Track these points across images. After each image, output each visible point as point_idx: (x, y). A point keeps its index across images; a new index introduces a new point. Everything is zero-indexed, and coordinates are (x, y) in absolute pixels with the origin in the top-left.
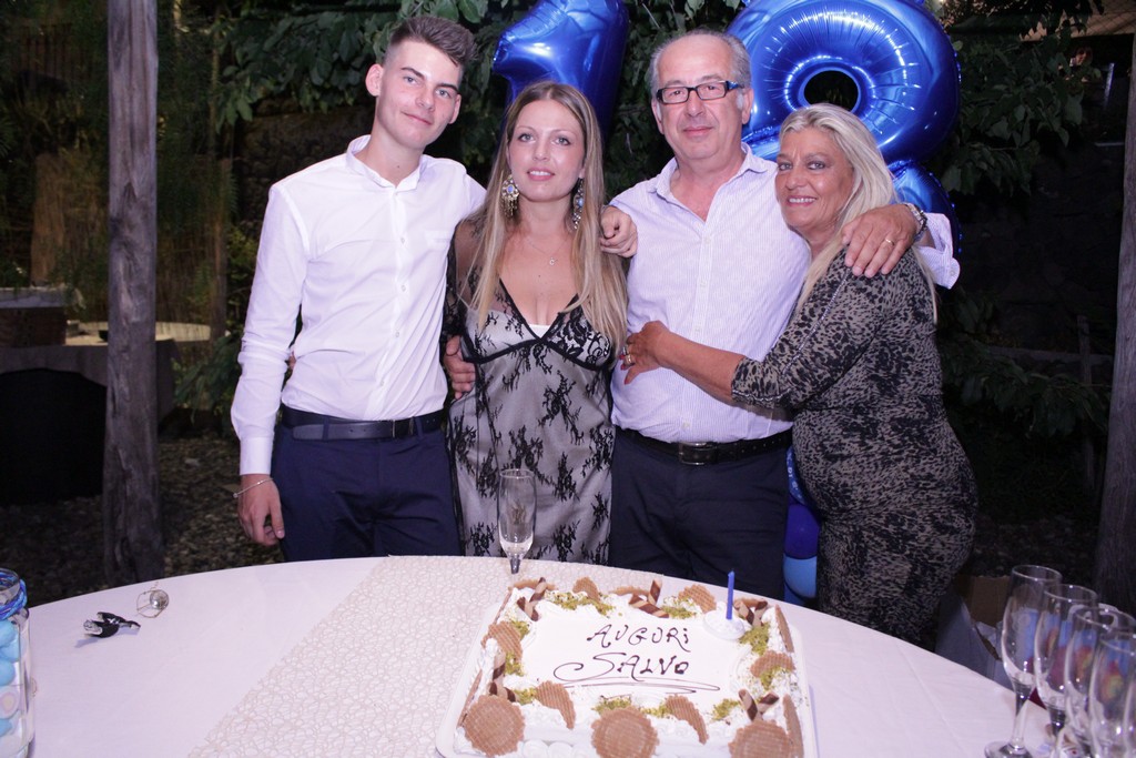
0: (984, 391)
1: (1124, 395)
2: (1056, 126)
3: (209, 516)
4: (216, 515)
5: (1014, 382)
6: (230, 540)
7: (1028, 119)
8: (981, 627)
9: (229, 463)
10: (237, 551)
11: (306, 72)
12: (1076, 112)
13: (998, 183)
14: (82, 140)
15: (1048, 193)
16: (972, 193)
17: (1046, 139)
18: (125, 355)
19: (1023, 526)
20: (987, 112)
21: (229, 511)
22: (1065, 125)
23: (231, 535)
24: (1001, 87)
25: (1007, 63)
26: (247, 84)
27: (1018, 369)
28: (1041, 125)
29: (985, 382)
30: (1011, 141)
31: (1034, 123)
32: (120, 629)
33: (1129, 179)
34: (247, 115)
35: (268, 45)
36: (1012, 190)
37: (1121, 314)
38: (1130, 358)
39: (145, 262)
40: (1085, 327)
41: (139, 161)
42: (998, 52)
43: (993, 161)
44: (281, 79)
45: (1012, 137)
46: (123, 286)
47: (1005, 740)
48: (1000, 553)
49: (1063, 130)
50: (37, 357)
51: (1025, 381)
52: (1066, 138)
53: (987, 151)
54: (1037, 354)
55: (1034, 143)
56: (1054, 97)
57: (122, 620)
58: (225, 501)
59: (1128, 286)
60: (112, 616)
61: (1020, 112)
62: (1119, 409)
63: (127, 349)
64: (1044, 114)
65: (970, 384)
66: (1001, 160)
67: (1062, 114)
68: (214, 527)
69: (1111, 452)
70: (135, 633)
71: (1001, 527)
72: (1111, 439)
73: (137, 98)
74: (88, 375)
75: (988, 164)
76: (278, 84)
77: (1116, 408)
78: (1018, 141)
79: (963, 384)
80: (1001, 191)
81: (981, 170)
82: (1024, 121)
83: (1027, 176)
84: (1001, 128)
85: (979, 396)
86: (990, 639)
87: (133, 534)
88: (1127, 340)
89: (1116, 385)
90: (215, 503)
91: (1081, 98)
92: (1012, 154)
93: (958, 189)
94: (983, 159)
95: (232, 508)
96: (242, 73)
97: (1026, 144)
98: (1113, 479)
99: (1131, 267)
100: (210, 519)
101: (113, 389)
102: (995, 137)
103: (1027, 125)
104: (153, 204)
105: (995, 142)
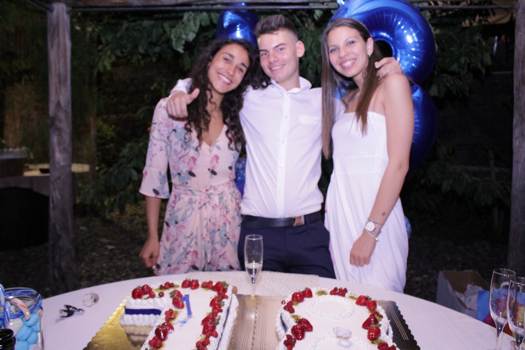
0: (452, 186)
1: (518, 187)
2: (480, 66)
3: (93, 254)
4: (97, 253)
5: (465, 181)
6: (104, 265)
7: (466, 63)
8: (457, 294)
10: (108, 270)
11: (136, 47)
12: (488, 59)
13: (455, 92)
14: (26, 80)
16: (443, 97)
17: (475, 72)
18: (58, 181)
19: (468, 247)
20: (448, 60)
21: (102, 251)
22: (483, 65)
24: (453, 49)
25: (455, 38)
26: (109, 53)
27: (467, 176)
28: (472, 66)
29: (452, 182)
30: (459, 73)
31: (469, 65)
32: (75, 313)
33: (516, 89)
34: (109, 67)
35: (118, 35)
36: (461, 95)
37: (515, 150)
38: (520, 170)
39: (67, 137)
40: (492, 156)
41: (63, 90)
42: (451, 33)
43: (452, 82)
44: (124, 50)
45: (459, 72)
46: (57, 149)
49: (482, 67)
50: (11, 182)
51: (470, 181)
52: (484, 71)
53: (449, 78)
54: (470, 168)
55: (470, 73)
56: (478, 53)
57: (75, 309)
58: (100, 247)
59: (517, 138)
60: (70, 307)
61: (463, 60)
62: (516, 193)
63: (59, 178)
64: (474, 61)
65: (445, 183)
66: (455, 81)
67: (482, 62)
68: (96, 259)
69: (513, 212)
70: (82, 314)
71: (458, 247)
73: (62, 61)
74: (35, 189)
75: (450, 83)
76: (122, 52)
77: (514, 193)
78: (462, 73)
79: (442, 183)
80: (456, 95)
81: (447, 87)
82: (464, 64)
83: (467, 88)
84: (455, 67)
85: (449, 188)
86: (461, 299)
87: (63, 264)
88: (518, 162)
89: (514, 183)
90: (95, 247)
92: (460, 79)
93: (436, 95)
94: (447, 81)
95: (104, 250)
96: (106, 49)
97: (466, 74)
98: (514, 225)
101: (53, 197)
102: (452, 71)
103: (466, 66)
104: (69, 110)
105: (452, 74)
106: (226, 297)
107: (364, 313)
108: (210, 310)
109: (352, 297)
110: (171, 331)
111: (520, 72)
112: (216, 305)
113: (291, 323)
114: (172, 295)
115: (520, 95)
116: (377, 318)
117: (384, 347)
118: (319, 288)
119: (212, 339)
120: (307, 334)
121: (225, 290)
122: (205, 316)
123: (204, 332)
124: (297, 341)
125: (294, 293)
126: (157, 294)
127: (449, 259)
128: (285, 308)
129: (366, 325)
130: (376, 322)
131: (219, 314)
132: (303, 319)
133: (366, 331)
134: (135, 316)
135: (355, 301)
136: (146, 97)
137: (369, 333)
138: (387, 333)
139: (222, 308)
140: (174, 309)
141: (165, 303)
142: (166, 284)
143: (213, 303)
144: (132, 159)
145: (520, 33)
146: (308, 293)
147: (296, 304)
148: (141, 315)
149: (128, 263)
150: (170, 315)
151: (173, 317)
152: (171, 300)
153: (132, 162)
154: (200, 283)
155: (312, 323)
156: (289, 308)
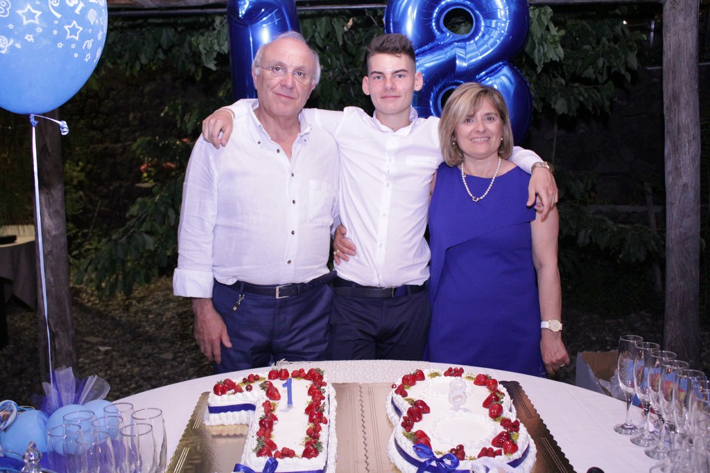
0: (591, 238)
1: (673, 237)
2: (623, 71)
3: (81, 359)
4: (85, 358)
5: (609, 230)
7: (605, 66)
8: (601, 381)
9: (81, 323)
12: (634, 62)
13: (591, 109)
15: (620, 102)
16: (575, 115)
17: (616, 78)
19: (620, 320)
20: (580, 63)
21: (93, 355)
22: (628, 69)
23: (101, 371)
24: (587, 47)
25: (590, 30)
27: (610, 223)
28: (613, 70)
29: (592, 232)
30: (596, 81)
33: (667, 108)
36: (599, 111)
38: (675, 215)
39: (58, 195)
40: (650, 190)
41: (50, 129)
43: (586, 95)
45: (596, 77)
46: (45, 212)
47: (623, 423)
48: (607, 338)
49: (627, 73)
51: (615, 229)
52: (629, 78)
53: (582, 88)
54: (621, 208)
55: (610, 82)
56: (620, 53)
58: (88, 349)
59: (670, 172)
62: (671, 245)
64: (615, 64)
65: (582, 234)
66: (591, 94)
67: (626, 63)
68: (87, 366)
69: (668, 269)
71: (607, 321)
72: (667, 263)
75: (583, 97)
77: (669, 244)
78: (600, 80)
79: (577, 234)
80: (592, 113)
81: (581, 103)
82: (603, 67)
83: (607, 103)
84: (590, 73)
85: (587, 241)
86: (607, 388)
88: (672, 204)
89: (668, 231)
90: (81, 351)
91: (636, 52)
92: (597, 89)
93: (566, 112)
94: (580, 94)
95: (95, 353)
97: (606, 82)
98: (670, 286)
99: (671, 161)
100: (83, 362)
102: (586, 78)
103: (605, 70)
105: (587, 82)
106: (325, 384)
107: (484, 392)
108: (310, 399)
109: (469, 378)
110: (275, 422)
111: (670, 86)
112: (316, 392)
113: (405, 406)
114: (263, 387)
115: (672, 116)
116: (498, 395)
117: (507, 422)
118: (432, 369)
119: (322, 425)
120: (424, 416)
121: (321, 377)
122: (307, 406)
123: (311, 420)
124: (415, 423)
125: (405, 376)
126: (244, 388)
127: (594, 338)
128: (396, 392)
129: (487, 404)
130: (497, 399)
131: (322, 402)
132: (418, 401)
133: (487, 411)
134: (222, 414)
135: (473, 381)
136: (131, 116)
137: (490, 411)
138: (510, 410)
139: (323, 395)
140: (271, 401)
141: (257, 395)
142: (249, 377)
143: (311, 392)
144: (144, 220)
145: (668, 35)
146: (419, 376)
147: (408, 388)
148: (229, 412)
149: (136, 370)
150: (269, 408)
151: (272, 408)
152: (264, 393)
153: (145, 223)
154: (290, 373)
155: (428, 405)
156: (401, 391)
